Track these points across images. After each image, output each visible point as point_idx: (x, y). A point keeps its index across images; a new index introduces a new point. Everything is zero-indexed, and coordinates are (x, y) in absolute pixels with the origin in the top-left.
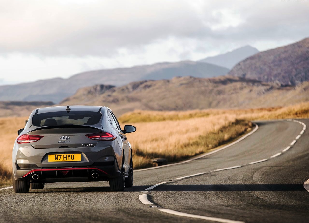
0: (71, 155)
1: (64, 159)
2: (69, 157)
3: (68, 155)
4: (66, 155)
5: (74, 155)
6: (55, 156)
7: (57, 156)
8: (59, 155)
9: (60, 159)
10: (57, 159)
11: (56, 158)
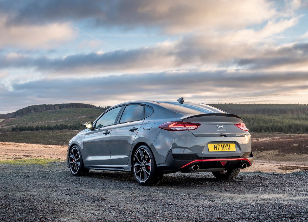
0: (228, 145)
1: (222, 149)
2: (226, 146)
3: (225, 145)
4: (223, 145)
5: (229, 145)
6: (214, 145)
7: (216, 145)
8: (217, 145)
9: (219, 149)
10: (217, 149)
11: (215, 147)
